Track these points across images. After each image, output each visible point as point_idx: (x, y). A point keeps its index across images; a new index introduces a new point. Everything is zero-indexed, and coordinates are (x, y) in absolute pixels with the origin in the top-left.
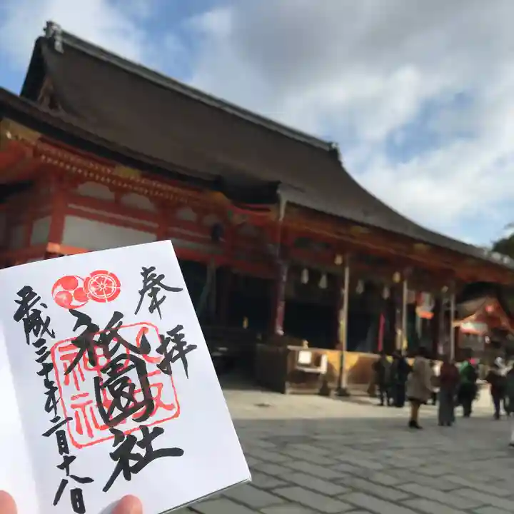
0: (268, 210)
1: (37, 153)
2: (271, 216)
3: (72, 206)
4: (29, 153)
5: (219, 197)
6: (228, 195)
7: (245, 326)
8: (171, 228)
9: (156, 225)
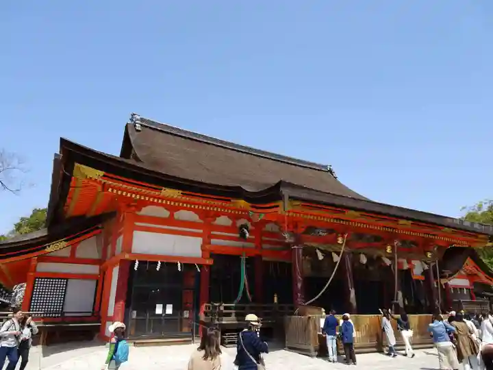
0: (277, 206)
1: (105, 187)
2: (280, 211)
3: (137, 224)
4: (99, 188)
5: (242, 203)
6: (247, 199)
7: (276, 301)
8: (212, 233)
9: (201, 231)
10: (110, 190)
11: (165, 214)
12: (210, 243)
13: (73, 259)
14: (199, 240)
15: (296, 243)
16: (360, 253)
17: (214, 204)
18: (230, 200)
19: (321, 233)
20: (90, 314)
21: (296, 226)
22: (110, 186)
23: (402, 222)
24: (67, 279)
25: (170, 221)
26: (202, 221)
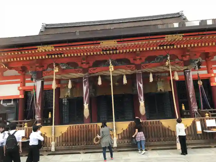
8: (26, 79)
9: (19, 80)
12: (24, 86)
16: (99, 76)
26: (19, 74)
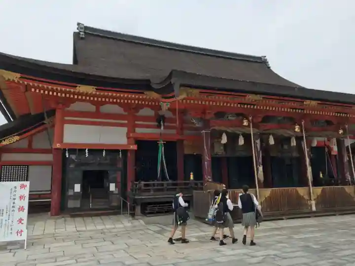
1: (27, 87)
7: (192, 177)
8: (136, 122)
9: (126, 122)
10: (33, 90)
11: (93, 108)
12: (134, 131)
13: (30, 150)
14: (125, 130)
15: (204, 128)
16: (270, 134)
17: (132, 97)
18: (143, 93)
19: (229, 118)
20: (50, 192)
21: (204, 113)
22: (34, 87)
23: (307, 102)
24: (28, 166)
25: (97, 114)
26: (126, 113)
